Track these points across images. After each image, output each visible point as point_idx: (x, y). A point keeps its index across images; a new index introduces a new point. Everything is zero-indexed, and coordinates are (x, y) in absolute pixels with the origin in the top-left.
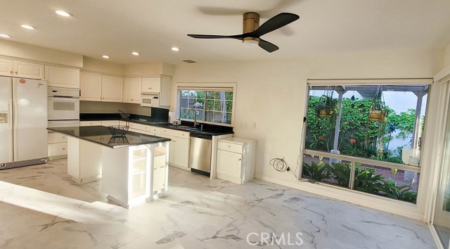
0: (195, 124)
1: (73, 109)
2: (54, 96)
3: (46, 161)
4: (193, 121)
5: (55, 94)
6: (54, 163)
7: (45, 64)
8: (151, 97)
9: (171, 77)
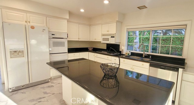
0: (144, 55)
1: (64, 46)
2: (53, 38)
3: (50, 80)
4: (142, 53)
5: (53, 36)
6: (55, 82)
7: (47, 16)
8: (109, 37)
9: (122, 23)
